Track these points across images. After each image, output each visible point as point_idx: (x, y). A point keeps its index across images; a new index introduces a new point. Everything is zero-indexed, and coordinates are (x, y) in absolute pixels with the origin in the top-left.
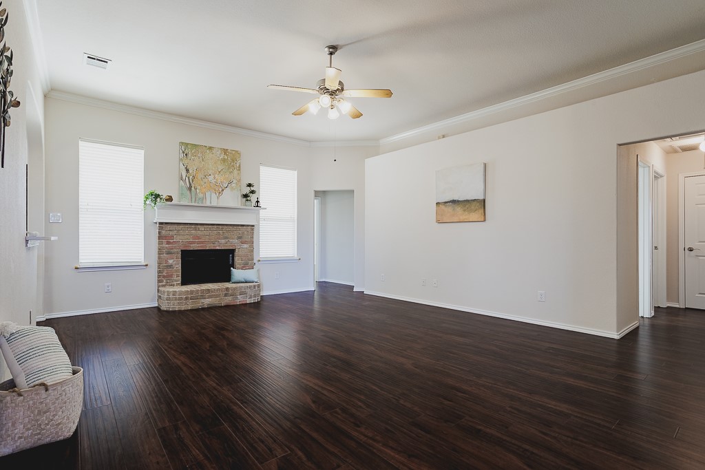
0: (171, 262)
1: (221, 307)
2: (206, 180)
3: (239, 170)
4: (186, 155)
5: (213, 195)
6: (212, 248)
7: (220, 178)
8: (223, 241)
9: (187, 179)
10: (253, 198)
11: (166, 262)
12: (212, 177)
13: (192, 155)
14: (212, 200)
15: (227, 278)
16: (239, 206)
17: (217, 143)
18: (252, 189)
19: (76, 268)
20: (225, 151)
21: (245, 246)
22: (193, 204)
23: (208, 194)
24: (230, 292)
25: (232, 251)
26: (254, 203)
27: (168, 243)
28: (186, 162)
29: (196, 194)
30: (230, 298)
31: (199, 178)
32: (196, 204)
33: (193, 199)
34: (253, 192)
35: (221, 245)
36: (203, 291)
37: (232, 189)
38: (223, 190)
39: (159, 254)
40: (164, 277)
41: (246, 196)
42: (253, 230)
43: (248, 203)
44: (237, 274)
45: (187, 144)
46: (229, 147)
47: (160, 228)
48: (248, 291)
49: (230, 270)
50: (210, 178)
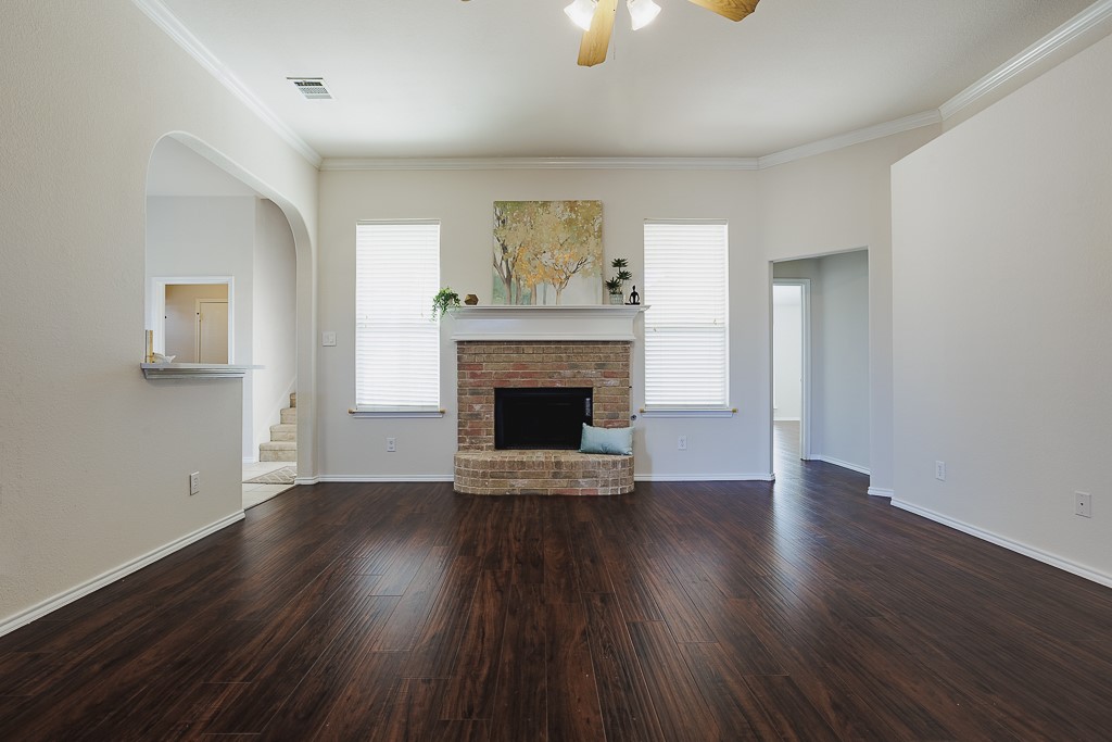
0: (477, 407)
1: (547, 496)
2: (537, 262)
3: (600, 236)
4: (503, 222)
5: (550, 288)
6: (549, 385)
7: (563, 256)
8: (568, 373)
9: (504, 263)
10: (626, 288)
11: (471, 407)
12: (548, 255)
13: (514, 220)
14: (549, 297)
15: (573, 441)
16: (600, 305)
17: (558, 193)
18: (622, 269)
19: (350, 412)
20: (572, 205)
21: (612, 382)
22: (514, 306)
23: (540, 288)
24: (564, 470)
25: (588, 392)
26: (626, 297)
27: (473, 376)
28: (502, 234)
29: (519, 288)
30: (564, 482)
31: (525, 259)
32: (519, 306)
33: (514, 298)
34: (624, 276)
35: (564, 378)
36: (512, 464)
37: (586, 274)
38: (567, 278)
39: (459, 394)
40: (467, 433)
41: (612, 285)
42: (626, 350)
43: (617, 297)
44: (592, 435)
45: (504, 204)
46: (580, 196)
47: (460, 351)
48: (601, 471)
49: (581, 429)
50: (546, 258)
